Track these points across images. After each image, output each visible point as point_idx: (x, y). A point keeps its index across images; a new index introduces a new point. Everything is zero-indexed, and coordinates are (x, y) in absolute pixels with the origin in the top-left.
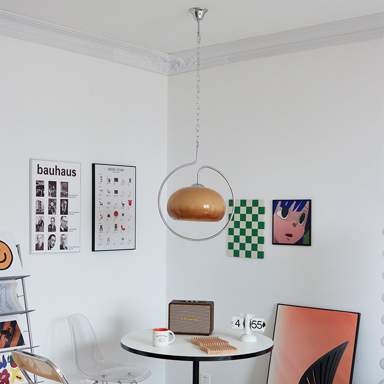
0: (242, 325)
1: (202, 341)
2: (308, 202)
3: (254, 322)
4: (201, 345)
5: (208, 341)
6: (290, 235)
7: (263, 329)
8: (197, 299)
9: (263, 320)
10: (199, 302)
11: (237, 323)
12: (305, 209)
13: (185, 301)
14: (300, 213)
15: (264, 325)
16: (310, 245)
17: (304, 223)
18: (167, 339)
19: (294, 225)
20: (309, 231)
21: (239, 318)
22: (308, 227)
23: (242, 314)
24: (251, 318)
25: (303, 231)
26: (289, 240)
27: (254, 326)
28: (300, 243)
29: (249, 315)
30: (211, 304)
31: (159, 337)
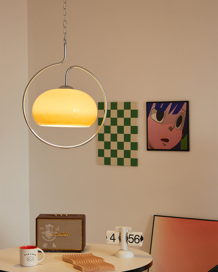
0: (117, 240)
1: (75, 258)
2: (185, 104)
3: (131, 236)
4: (74, 262)
5: (81, 258)
6: (166, 140)
7: (141, 244)
8: (67, 212)
9: (140, 234)
10: (69, 215)
11: (113, 238)
12: (182, 111)
13: (54, 215)
14: (177, 116)
15: (142, 239)
16: (188, 150)
17: (181, 126)
18: (36, 258)
19: (171, 129)
20: (187, 135)
21: (114, 232)
22: (186, 131)
23: (117, 228)
24: (128, 231)
25: (181, 135)
26: (165, 145)
27: (131, 240)
28: (177, 148)
29: (125, 228)
30: (82, 218)
31: (27, 256)
